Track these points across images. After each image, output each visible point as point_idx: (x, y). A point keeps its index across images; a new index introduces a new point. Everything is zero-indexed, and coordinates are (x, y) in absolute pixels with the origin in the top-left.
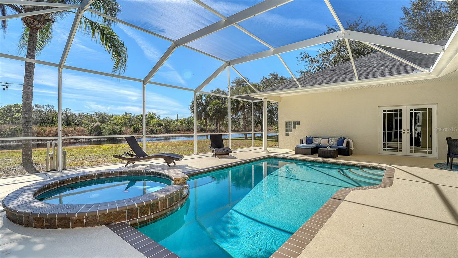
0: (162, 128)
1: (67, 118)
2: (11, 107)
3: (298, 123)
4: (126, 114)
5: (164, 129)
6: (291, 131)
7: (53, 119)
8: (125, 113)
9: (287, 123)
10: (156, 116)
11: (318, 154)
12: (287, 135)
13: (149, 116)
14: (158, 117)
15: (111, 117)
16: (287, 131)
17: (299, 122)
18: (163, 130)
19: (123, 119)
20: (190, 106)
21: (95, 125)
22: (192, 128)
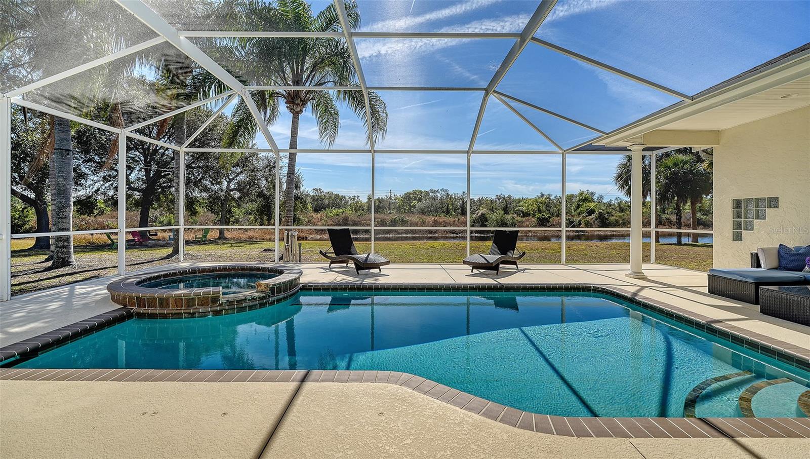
0: (592, 219)
1: (463, 205)
2: (410, 194)
3: (773, 202)
4: (542, 195)
5: (596, 219)
6: (749, 227)
7: (448, 207)
8: (540, 195)
9: (738, 204)
10: (594, 197)
11: (759, 306)
12: (738, 237)
13: (581, 198)
14: (598, 198)
15: (519, 201)
16: (738, 226)
17: (777, 199)
18: (594, 222)
19: (536, 205)
20: (615, 175)
21: (480, 214)
22: (668, 219)
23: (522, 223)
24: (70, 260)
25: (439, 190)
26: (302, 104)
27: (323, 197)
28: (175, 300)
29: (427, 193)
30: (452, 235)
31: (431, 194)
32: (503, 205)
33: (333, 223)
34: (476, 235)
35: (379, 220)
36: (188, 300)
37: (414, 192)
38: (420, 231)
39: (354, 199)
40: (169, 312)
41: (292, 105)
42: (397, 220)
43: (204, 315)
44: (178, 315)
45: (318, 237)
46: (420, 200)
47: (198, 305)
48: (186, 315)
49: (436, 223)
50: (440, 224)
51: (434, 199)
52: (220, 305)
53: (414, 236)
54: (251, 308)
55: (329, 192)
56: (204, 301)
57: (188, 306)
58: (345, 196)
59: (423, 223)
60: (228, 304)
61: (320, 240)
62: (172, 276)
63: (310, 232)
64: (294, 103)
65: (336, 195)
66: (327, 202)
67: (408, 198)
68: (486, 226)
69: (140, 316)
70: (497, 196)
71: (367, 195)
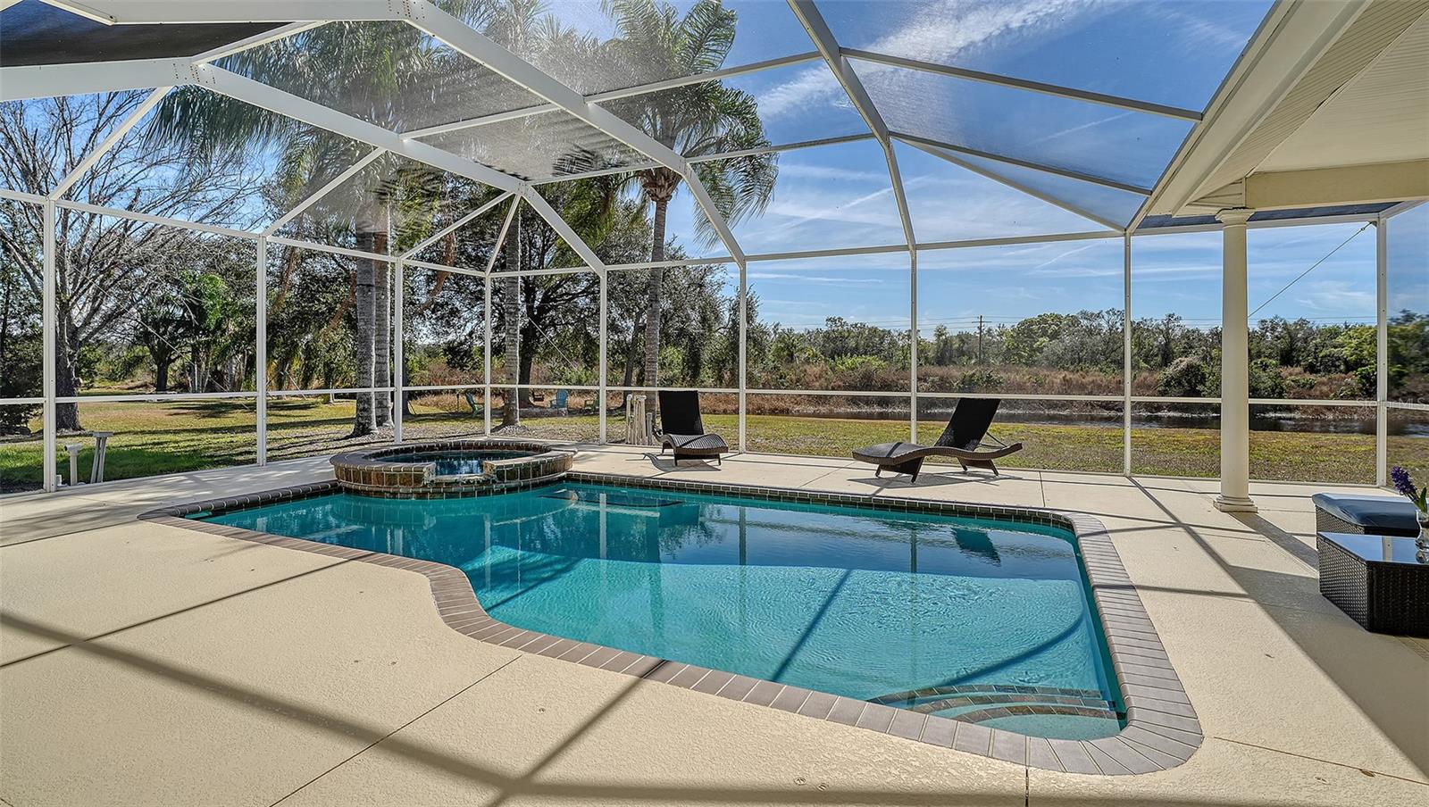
2: (1031, 322)
15: (1334, 333)
21: (1183, 365)
23: (1312, 387)
24: (371, 427)
25: (1104, 313)
26: (670, 186)
27: (846, 335)
28: (377, 474)
29: (1074, 321)
30: (1106, 413)
31: (1085, 322)
32: (1281, 345)
33: (841, 383)
34: (1171, 414)
35: (936, 379)
36: (390, 475)
37: (1043, 319)
38: (1029, 402)
39: (908, 336)
40: (370, 489)
41: (653, 189)
42: (975, 378)
43: (407, 496)
44: (380, 494)
45: (811, 409)
46: (1055, 336)
47: (401, 484)
48: (388, 495)
49: (1068, 386)
50: (1082, 388)
51: (1090, 332)
52: (425, 486)
53: (1012, 412)
54: (465, 494)
55: (856, 325)
56: (406, 479)
57: (390, 484)
58: (889, 332)
59: (1039, 386)
60: (434, 486)
61: (815, 415)
62: (428, 450)
63: (797, 400)
64: (655, 185)
65: (870, 329)
66: (852, 343)
67: (1027, 331)
68: (1198, 394)
69: (349, 491)
70: (1263, 321)
71: (935, 327)
